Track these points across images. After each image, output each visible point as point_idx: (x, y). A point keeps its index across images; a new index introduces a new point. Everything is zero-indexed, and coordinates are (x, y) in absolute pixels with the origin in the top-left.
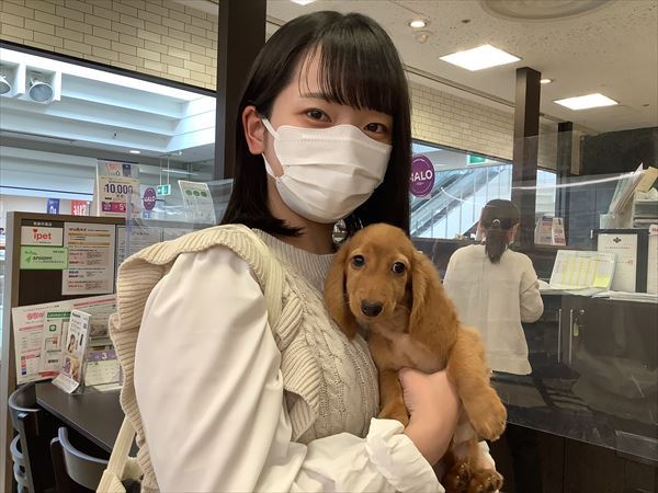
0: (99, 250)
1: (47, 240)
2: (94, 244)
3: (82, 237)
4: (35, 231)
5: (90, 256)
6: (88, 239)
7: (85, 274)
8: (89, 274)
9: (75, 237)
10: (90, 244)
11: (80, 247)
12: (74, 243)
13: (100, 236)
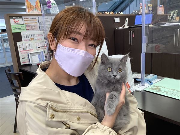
0: (34, 25)
1: (18, 23)
3: (28, 21)
4: (14, 20)
5: (32, 27)
9: (26, 21)
10: (31, 23)
11: (29, 24)
12: (26, 23)
13: (34, 20)
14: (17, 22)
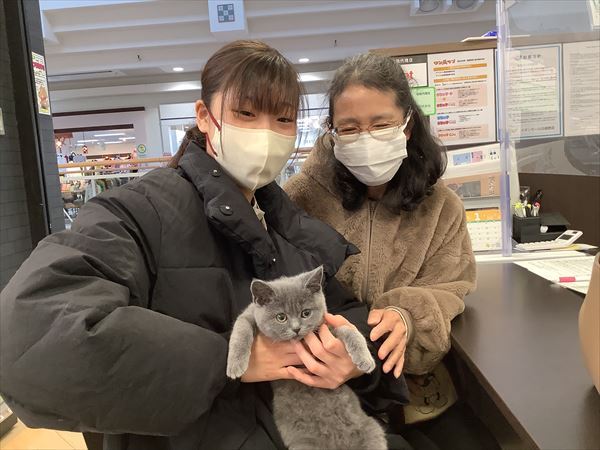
0: (473, 85)
2: (466, 78)
3: (448, 71)
5: (462, 94)
6: (458, 73)
7: (458, 119)
8: (463, 118)
9: (442, 72)
10: (462, 79)
11: (449, 84)
12: (441, 80)
13: (474, 66)
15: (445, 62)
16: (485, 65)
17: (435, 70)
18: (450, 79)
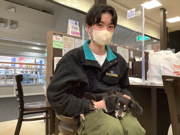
0: (71, 44)
4: (56, 37)
5: (69, 46)
6: (68, 41)
10: (69, 42)
11: (66, 43)
12: (65, 42)
13: (71, 40)
14: (58, 39)
15: (66, 38)
16: (73, 41)
17: (64, 39)
18: (67, 42)
